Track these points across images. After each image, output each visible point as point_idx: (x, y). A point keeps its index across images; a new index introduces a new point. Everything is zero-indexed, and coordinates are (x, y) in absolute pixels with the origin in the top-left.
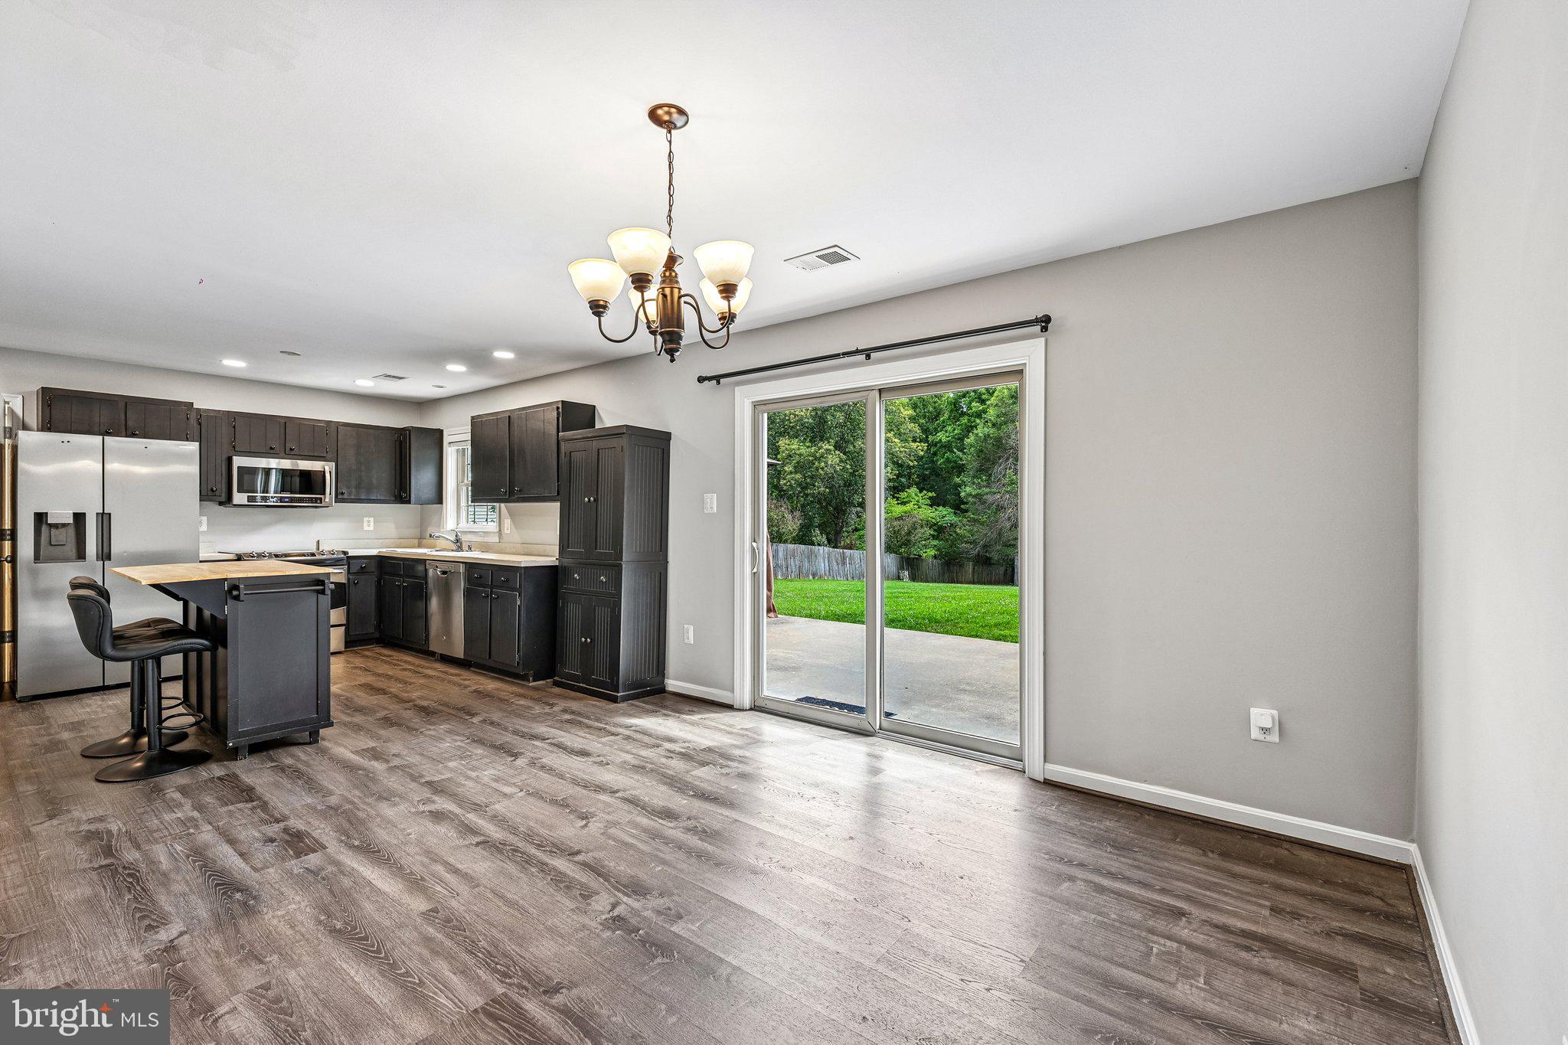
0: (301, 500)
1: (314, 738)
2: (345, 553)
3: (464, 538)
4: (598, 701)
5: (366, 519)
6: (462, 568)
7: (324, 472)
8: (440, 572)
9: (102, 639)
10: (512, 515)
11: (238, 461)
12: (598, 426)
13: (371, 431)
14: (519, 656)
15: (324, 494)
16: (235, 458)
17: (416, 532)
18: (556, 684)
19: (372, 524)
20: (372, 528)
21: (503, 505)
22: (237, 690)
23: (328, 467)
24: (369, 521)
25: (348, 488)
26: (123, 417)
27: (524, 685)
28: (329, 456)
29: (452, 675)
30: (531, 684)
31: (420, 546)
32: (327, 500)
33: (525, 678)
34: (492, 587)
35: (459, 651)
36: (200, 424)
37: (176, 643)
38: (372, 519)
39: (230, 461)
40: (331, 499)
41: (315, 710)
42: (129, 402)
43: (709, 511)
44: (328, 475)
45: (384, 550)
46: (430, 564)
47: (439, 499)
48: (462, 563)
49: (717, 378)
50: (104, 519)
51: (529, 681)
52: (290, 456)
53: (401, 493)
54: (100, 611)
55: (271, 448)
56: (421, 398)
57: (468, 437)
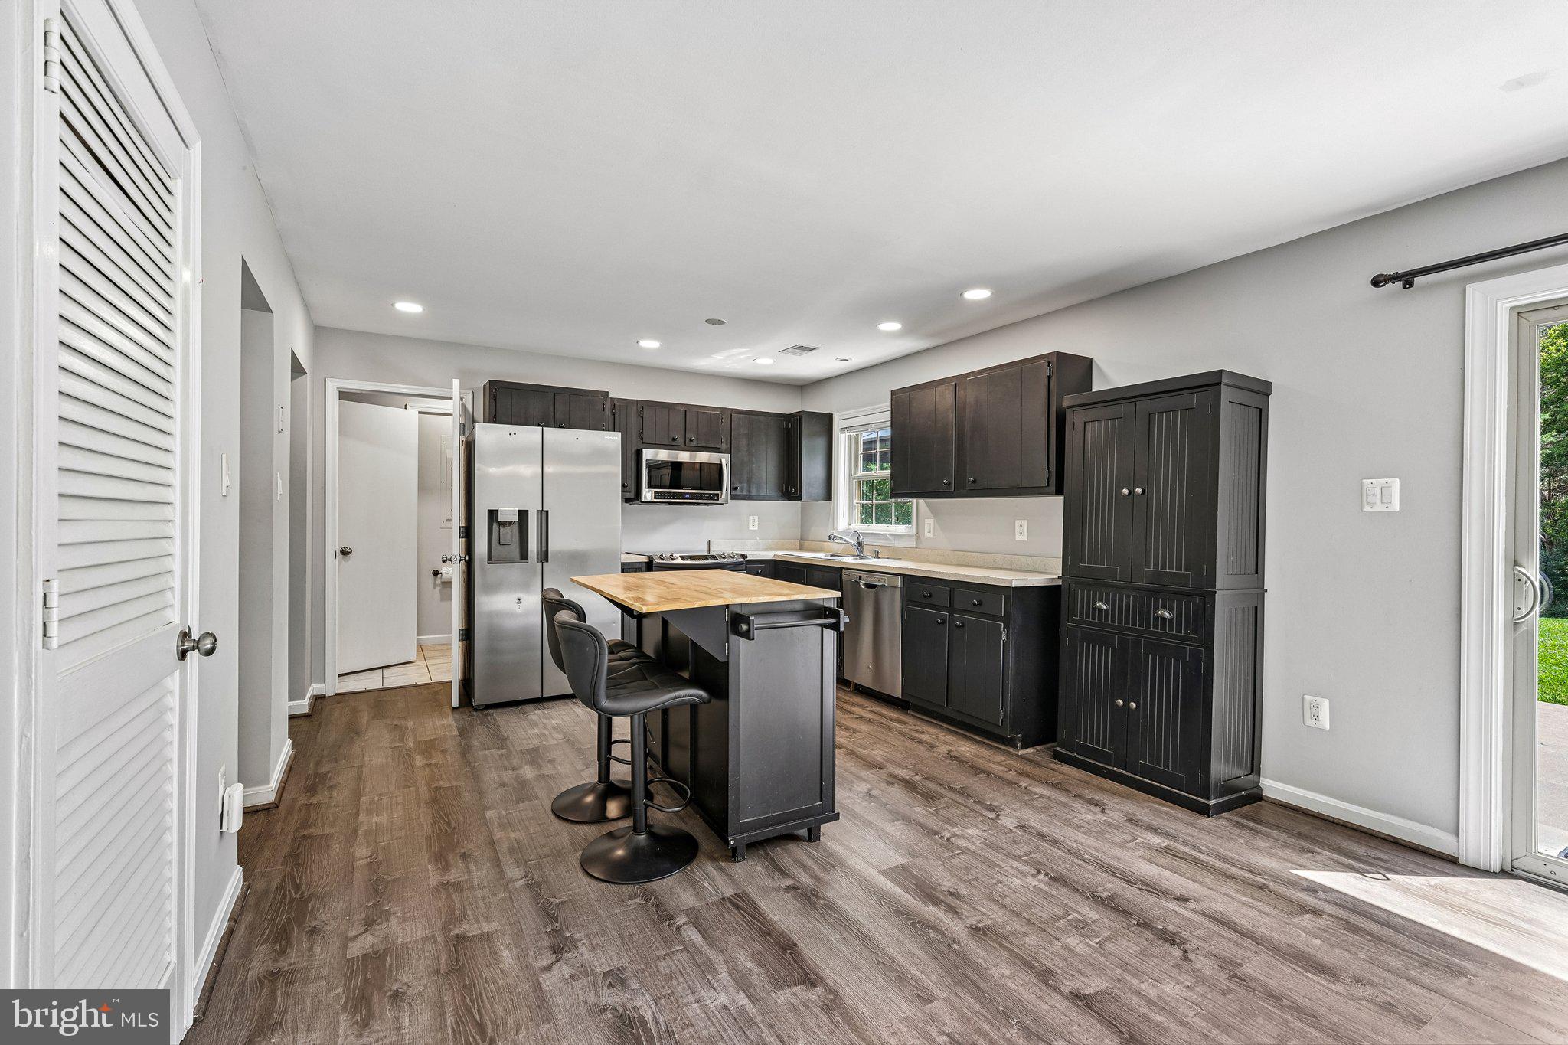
0: (700, 496)
1: (813, 836)
2: (743, 556)
3: (866, 541)
4: (1171, 808)
5: (751, 518)
6: (898, 582)
7: (721, 465)
8: (865, 584)
9: (597, 684)
10: (935, 513)
11: (648, 454)
12: (1097, 386)
13: (762, 418)
14: (1006, 712)
15: (721, 489)
16: (644, 451)
17: (797, 533)
18: (1059, 757)
19: (756, 523)
20: (756, 528)
21: (921, 501)
22: (739, 763)
23: (725, 459)
24: (754, 521)
25: (740, 482)
26: (551, 408)
27: (1008, 752)
28: (724, 446)
29: (891, 719)
30: (1020, 753)
31: (801, 549)
32: (723, 496)
33: (1010, 743)
34: (952, 609)
35: (895, 687)
36: (614, 415)
37: (673, 695)
38: (756, 518)
39: (639, 453)
40: (726, 495)
41: (818, 794)
42: (556, 393)
43: (1379, 508)
44: (724, 468)
45: (779, 553)
46: (847, 574)
47: (829, 496)
48: (900, 575)
49: (1407, 279)
50: (543, 515)
51: (1016, 748)
52: (689, 448)
53: (790, 488)
54: (596, 648)
55: (674, 440)
56: (803, 380)
57: (887, 416)
